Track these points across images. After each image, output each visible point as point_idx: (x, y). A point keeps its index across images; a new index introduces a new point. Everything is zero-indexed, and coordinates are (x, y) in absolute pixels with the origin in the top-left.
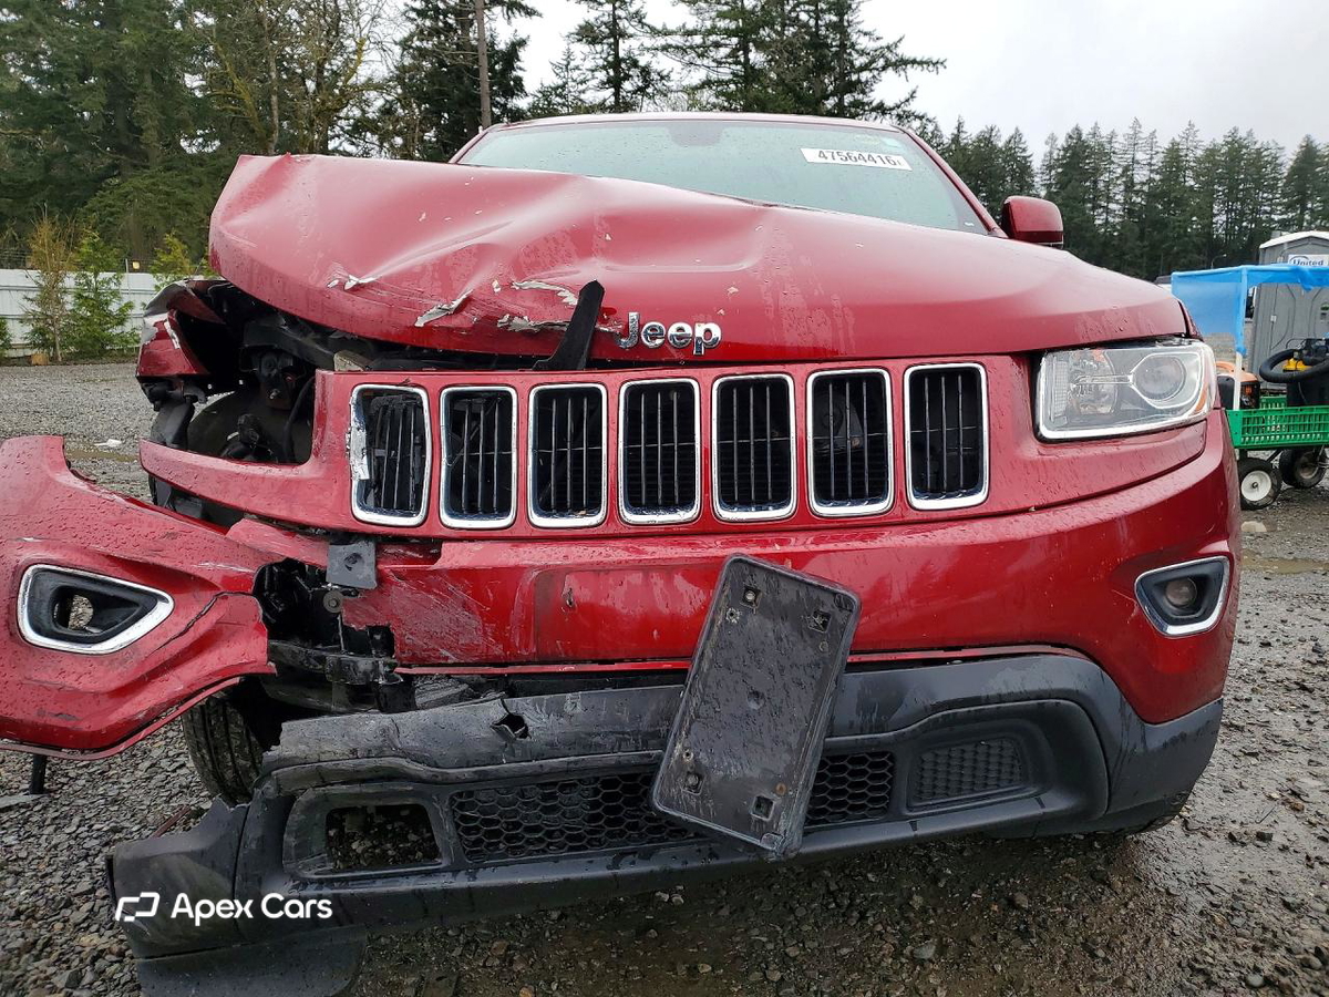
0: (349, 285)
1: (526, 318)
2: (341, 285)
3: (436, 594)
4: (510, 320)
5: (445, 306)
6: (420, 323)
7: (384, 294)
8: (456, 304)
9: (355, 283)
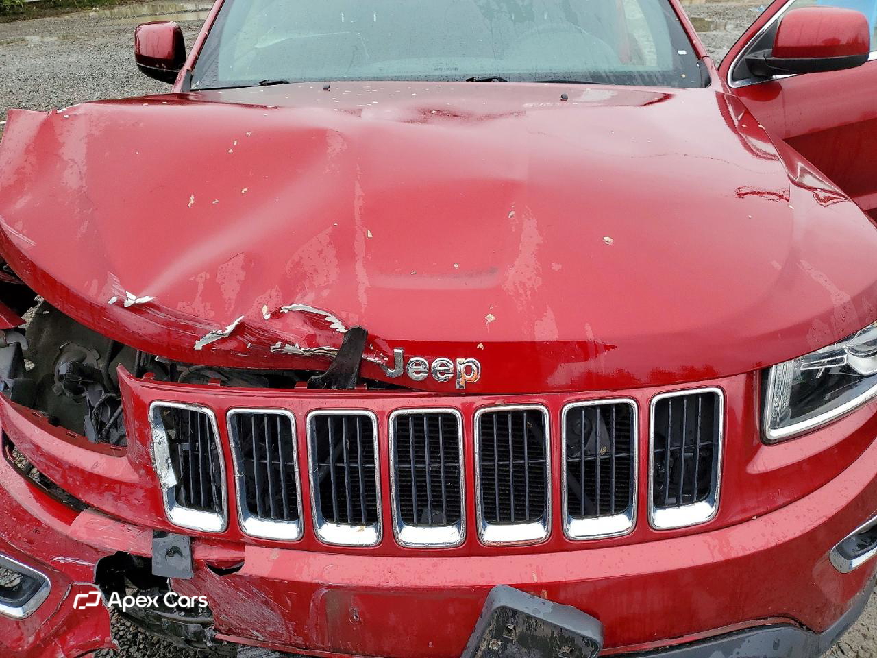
0: (128, 303)
1: (297, 345)
2: (120, 304)
3: (243, 592)
4: (282, 346)
5: (219, 332)
6: (199, 346)
7: (162, 315)
8: (230, 329)
9: (133, 302)
